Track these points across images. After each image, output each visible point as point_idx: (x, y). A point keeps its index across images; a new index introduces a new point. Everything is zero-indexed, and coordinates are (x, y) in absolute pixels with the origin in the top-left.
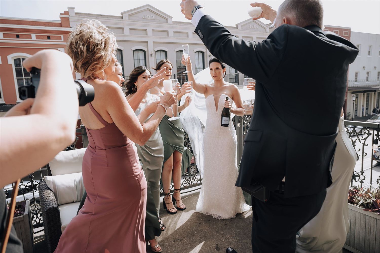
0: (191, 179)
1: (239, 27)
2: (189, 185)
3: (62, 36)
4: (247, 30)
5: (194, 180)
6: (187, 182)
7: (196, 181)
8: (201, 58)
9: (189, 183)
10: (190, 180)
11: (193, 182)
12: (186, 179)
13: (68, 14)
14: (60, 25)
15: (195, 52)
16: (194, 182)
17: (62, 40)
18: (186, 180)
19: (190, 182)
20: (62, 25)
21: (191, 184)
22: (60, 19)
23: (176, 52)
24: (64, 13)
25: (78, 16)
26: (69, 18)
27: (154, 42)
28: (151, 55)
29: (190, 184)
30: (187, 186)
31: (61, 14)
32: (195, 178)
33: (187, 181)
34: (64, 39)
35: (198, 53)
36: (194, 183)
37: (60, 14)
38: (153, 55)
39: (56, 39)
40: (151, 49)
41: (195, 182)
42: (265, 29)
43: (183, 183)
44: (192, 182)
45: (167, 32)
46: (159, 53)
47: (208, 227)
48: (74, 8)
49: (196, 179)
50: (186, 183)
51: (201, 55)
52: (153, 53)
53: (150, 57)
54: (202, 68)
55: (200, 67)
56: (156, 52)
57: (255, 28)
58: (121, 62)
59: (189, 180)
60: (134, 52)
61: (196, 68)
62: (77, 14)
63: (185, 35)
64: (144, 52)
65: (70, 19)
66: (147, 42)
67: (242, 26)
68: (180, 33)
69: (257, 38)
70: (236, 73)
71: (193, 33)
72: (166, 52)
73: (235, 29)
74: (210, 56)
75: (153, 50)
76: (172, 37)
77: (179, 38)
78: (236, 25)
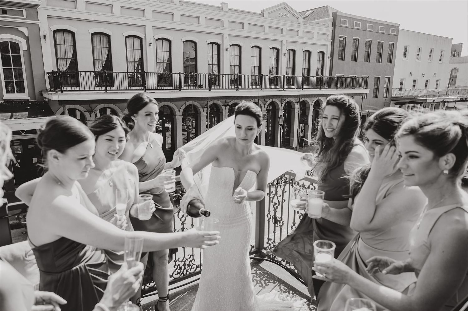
1: (266, 15)
3: (24, 11)
4: (276, 19)
5: (190, 268)
7: (194, 268)
8: (215, 52)
9: (183, 273)
10: (185, 268)
11: (189, 271)
12: (179, 267)
15: (208, 44)
16: (190, 270)
17: (25, 17)
19: (184, 271)
21: (186, 273)
23: (183, 42)
27: (154, 27)
28: (150, 44)
30: (179, 277)
32: (192, 264)
33: (179, 270)
34: (27, 15)
35: (211, 45)
38: (152, 45)
39: (15, 15)
40: (150, 37)
41: (192, 271)
42: (298, 19)
43: (173, 274)
44: (187, 271)
45: (172, 14)
46: (160, 42)
50: (178, 273)
51: (215, 47)
52: (153, 41)
53: (148, 48)
54: (216, 65)
55: (214, 64)
56: (157, 40)
57: (286, 17)
58: (108, 51)
59: (183, 268)
60: (127, 39)
61: (208, 65)
63: (196, 20)
64: (141, 39)
66: (145, 27)
67: (269, 13)
68: (189, 16)
69: (288, 30)
70: (259, 74)
71: (207, 19)
72: (170, 42)
73: (261, 17)
74: (227, 50)
75: (153, 37)
76: (180, 22)
77: (188, 23)
78: (261, 11)
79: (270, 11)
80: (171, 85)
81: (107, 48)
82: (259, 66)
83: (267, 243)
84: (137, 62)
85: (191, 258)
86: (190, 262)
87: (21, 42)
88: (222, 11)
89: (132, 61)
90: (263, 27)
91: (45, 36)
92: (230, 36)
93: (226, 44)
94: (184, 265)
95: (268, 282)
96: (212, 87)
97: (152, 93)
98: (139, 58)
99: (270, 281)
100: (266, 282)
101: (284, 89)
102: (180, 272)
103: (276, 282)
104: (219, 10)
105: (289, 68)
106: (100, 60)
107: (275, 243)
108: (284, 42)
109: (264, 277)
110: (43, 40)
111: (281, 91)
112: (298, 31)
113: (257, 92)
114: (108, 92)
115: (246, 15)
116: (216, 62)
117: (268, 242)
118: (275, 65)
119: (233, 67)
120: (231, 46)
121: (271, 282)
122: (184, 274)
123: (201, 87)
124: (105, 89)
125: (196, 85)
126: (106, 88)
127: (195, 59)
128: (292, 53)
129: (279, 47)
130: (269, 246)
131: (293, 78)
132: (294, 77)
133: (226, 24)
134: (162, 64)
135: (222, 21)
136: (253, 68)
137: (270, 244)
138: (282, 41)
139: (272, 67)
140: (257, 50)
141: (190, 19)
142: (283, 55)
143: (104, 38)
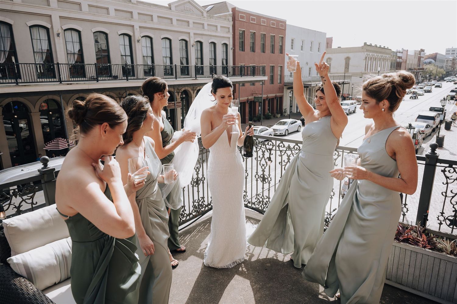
1: (173, 8)
4: (182, 13)
8: (127, 43)
15: (119, 35)
23: (94, 33)
27: (61, 17)
28: (58, 35)
35: (122, 36)
38: (60, 35)
40: (57, 26)
42: (202, 13)
45: (80, 4)
46: (68, 33)
47: (222, 275)
51: (127, 39)
52: (60, 31)
53: (56, 39)
54: (129, 56)
55: (126, 55)
56: (65, 30)
57: (191, 10)
58: (11, 41)
60: (32, 29)
61: (121, 55)
63: (105, 11)
64: (47, 29)
66: (50, 16)
67: (176, 7)
68: (97, 7)
69: (194, 23)
70: (171, 64)
71: (116, 10)
72: (79, 32)
73: (168, 10)
74: (138, 41)
75: (60, 27)
76: (87, 13)
77: (97, 14)
78: (168, 4)
79: (176, 4)
80: (84, 76)
81: (9, 38)
82: (170, 56)
84: (45, 54)
88: (130, 3)
89: (39, 52)
90: (171, 19)
92: (140, 27)
93: (137, 35)
96: (129, 78)
97: (68, 84)
98: (47, 50)
101: (196, 78)
104: (127, 2)
105: (198, 58)
106: (2, 51)
108: (192, 35)
111: (194, 79)
112: (203, 24)
113: (173, 81)
114: (19, 85)
115: (154, 7)
116: (128, 53)
118: (185, 56)
119: (146, 58)
120: (142, 37)
123: (116, 78)
124: (15, 82)
125: (111, 76)
126: (17, 81)
127: (108, 50)
128: (199, 44)
129: (187, 39)
131: (202, 68)
132: (202, 66)
133: (135, 16)
134: (72, 56)
135: (131, 13)
136: (165, 59)
138: (189, 33)
139: (183, 58)
140: (168, 41)
141: (99, 10)
142: (191, 46)
143: (4, 27)
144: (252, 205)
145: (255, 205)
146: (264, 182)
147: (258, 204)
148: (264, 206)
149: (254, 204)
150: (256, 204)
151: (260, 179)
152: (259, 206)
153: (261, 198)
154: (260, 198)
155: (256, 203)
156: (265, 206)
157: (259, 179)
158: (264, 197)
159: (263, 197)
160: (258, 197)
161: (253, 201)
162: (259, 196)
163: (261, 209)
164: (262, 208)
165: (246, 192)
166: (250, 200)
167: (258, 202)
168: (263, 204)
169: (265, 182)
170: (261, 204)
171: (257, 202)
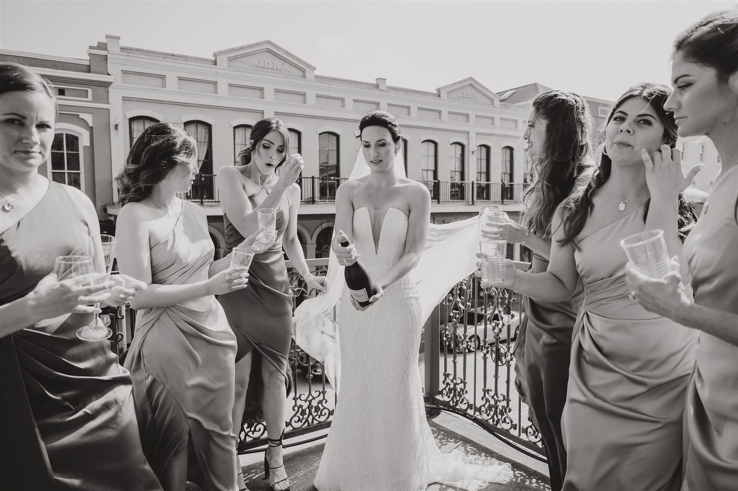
0: (313, 410)
1: (443, 95)
2: (307, 424)
3: (90, 91)
4: (459, 101)
5: (319, 413)
6: (301, 417)
7: (325, 414)
9: (307, 420)
10: (310, 413)
11: (317, 418)
12: (301, 409)
13: (106, 49)
14: (88, 69)
16: (319, 417)
17: (90, 98)
18: (300, 412)
19: (308, 417)
20: (92, 69)
21: (313, 422)
22: (88, 58)
23: (320, 134)
24: (98, 46)
25: (125, 54)
26: (107, 56)
27: (276, 113)
29: (310, 422)
30: (301, 427)
31: (91, 47)
32: (322, 408)
33: (301, 414)
34: (93, 96)
36: (320, 420)
37: (88, 47)
39: (76, 96)
41: (322, 419)
42: (492, 101)
43: (291, 420)
44: (314, 418)
45: (304, 95)
48: (119, 38)
49: (326, 411)
50: (299, 420)
57: (474, 97)
58: (208, 147)
59: (307, 412)
60: (236, 130)
62: (122, 49)
63: (339, 103)
65: (108, 59)
66: (262, 112)
67: (448, 93)
68: (328, 97)
69: (477, 116)
70: (434, 180)
71: (355, 101)
72: (299, 134)
73: (435, 98)
76: (314, 106)
77: (326, 107)
78: (436, 90)
79: (450, 89)
81: (206, 143)
82: (433, 170)
83: (444, 382)
85: (321, 397)
86: (318, 403)
87: (81, 134)
88: (377, 89)
90: (440, 112)
91: (116, 126)
94: (310, 407)
95: (445, 441)
99: (449, 439)
100: (443, 441)
101: (473, 203)
102: (303, 418)
103: (459, 442)
104: (373, 89)
105: (481, 173)
107: (456, 379)
108: (472, 135)
109: (439, 435)
110: (113, 131)
111: (469, 206)
112: (493, 119)
115: (415, 95)
117: (445, 379)
118: (458, 168)
121: (451, 441)
122: (308, 422)
124: (200, 201)
126: (202, 199)
128: (484, 150)
129: (465, 142)
130: (447, 387)
131: (488, 186)
132: (489, 184)
135: (378, 104)
136: (425, 173)
137: (448, 384)
138: (468, 133)
139: (455, 172)
140: (432, 146)
141: (331, 101)
142: (471, 153)
143: (203, 129)
144: (475, 414)
145: (480, 414)
146: (500, 363)
147: (487, 411)
148: (497, 417)
149: (479, 410)
150: (483, 411)
151: (492, 355)
152: (488, 415)
153: (493, 397)
154: (490, 398)
155: (483, 409)
156: (500, 417)
157: (489, 356)
158: (498, 397)
159: (495, 397)
160: (487, 396)
161: (478, 405)
162: (488, 393)
163: (492, 423)
164: (493, 421)
165: (465, 384)
166: (472, 402)
167: (486, 406)
168: (496, 413)
169: (502, 362)
170: (492, 413)
171: (484, 406)
